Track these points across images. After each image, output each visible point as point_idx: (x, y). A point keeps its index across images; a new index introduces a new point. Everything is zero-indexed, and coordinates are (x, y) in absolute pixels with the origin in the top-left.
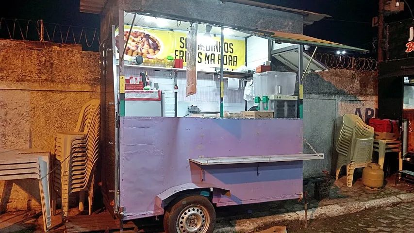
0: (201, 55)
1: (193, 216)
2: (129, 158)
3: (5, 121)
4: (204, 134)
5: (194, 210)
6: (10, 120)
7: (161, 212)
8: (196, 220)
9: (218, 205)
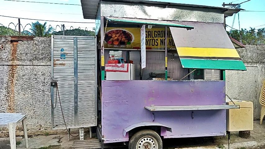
0: (158, 40)
1: (147, 144)
2: (107, 105)
3: (44, 83)
4: (154, 91)
5: (147, 139)
6: (47, 82)
7: (127, 139)
8: (149, 146)
9: (165, 137)
